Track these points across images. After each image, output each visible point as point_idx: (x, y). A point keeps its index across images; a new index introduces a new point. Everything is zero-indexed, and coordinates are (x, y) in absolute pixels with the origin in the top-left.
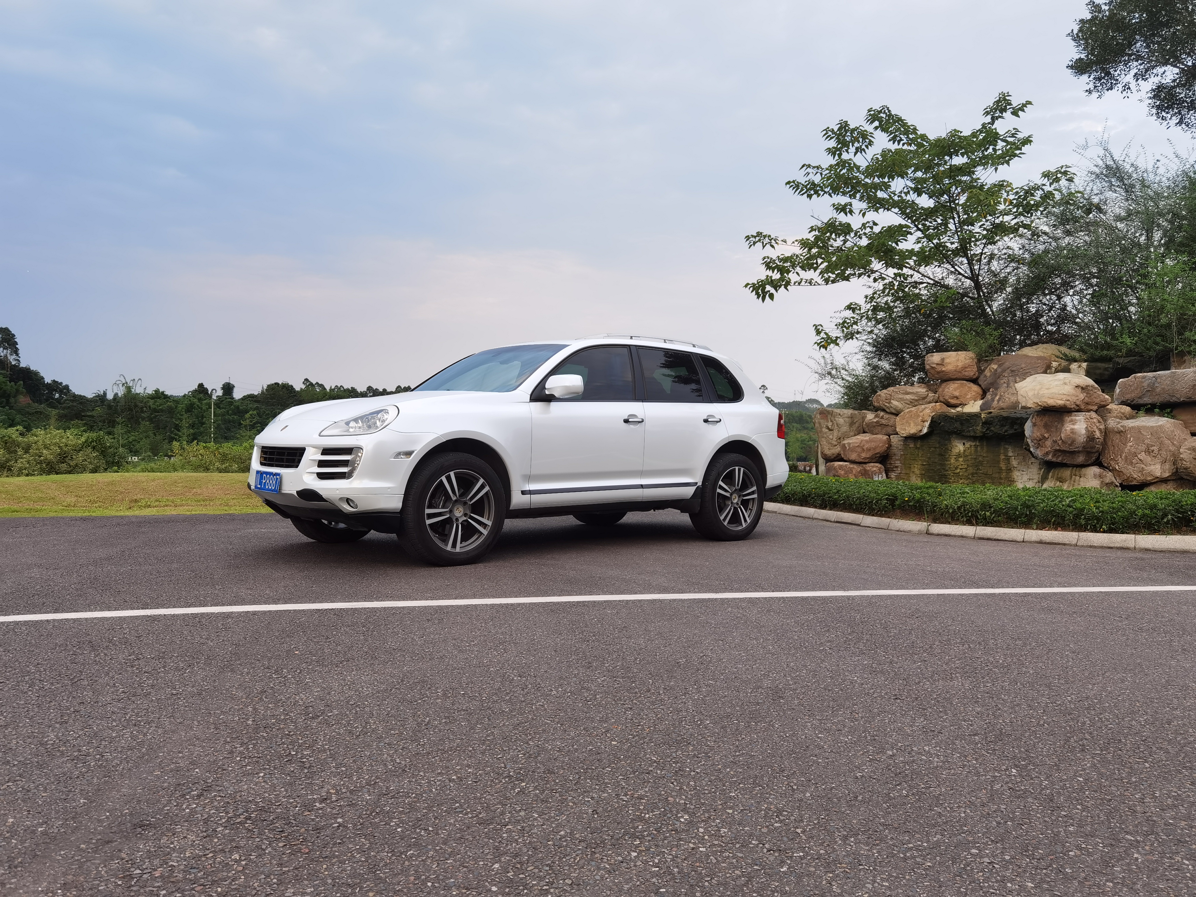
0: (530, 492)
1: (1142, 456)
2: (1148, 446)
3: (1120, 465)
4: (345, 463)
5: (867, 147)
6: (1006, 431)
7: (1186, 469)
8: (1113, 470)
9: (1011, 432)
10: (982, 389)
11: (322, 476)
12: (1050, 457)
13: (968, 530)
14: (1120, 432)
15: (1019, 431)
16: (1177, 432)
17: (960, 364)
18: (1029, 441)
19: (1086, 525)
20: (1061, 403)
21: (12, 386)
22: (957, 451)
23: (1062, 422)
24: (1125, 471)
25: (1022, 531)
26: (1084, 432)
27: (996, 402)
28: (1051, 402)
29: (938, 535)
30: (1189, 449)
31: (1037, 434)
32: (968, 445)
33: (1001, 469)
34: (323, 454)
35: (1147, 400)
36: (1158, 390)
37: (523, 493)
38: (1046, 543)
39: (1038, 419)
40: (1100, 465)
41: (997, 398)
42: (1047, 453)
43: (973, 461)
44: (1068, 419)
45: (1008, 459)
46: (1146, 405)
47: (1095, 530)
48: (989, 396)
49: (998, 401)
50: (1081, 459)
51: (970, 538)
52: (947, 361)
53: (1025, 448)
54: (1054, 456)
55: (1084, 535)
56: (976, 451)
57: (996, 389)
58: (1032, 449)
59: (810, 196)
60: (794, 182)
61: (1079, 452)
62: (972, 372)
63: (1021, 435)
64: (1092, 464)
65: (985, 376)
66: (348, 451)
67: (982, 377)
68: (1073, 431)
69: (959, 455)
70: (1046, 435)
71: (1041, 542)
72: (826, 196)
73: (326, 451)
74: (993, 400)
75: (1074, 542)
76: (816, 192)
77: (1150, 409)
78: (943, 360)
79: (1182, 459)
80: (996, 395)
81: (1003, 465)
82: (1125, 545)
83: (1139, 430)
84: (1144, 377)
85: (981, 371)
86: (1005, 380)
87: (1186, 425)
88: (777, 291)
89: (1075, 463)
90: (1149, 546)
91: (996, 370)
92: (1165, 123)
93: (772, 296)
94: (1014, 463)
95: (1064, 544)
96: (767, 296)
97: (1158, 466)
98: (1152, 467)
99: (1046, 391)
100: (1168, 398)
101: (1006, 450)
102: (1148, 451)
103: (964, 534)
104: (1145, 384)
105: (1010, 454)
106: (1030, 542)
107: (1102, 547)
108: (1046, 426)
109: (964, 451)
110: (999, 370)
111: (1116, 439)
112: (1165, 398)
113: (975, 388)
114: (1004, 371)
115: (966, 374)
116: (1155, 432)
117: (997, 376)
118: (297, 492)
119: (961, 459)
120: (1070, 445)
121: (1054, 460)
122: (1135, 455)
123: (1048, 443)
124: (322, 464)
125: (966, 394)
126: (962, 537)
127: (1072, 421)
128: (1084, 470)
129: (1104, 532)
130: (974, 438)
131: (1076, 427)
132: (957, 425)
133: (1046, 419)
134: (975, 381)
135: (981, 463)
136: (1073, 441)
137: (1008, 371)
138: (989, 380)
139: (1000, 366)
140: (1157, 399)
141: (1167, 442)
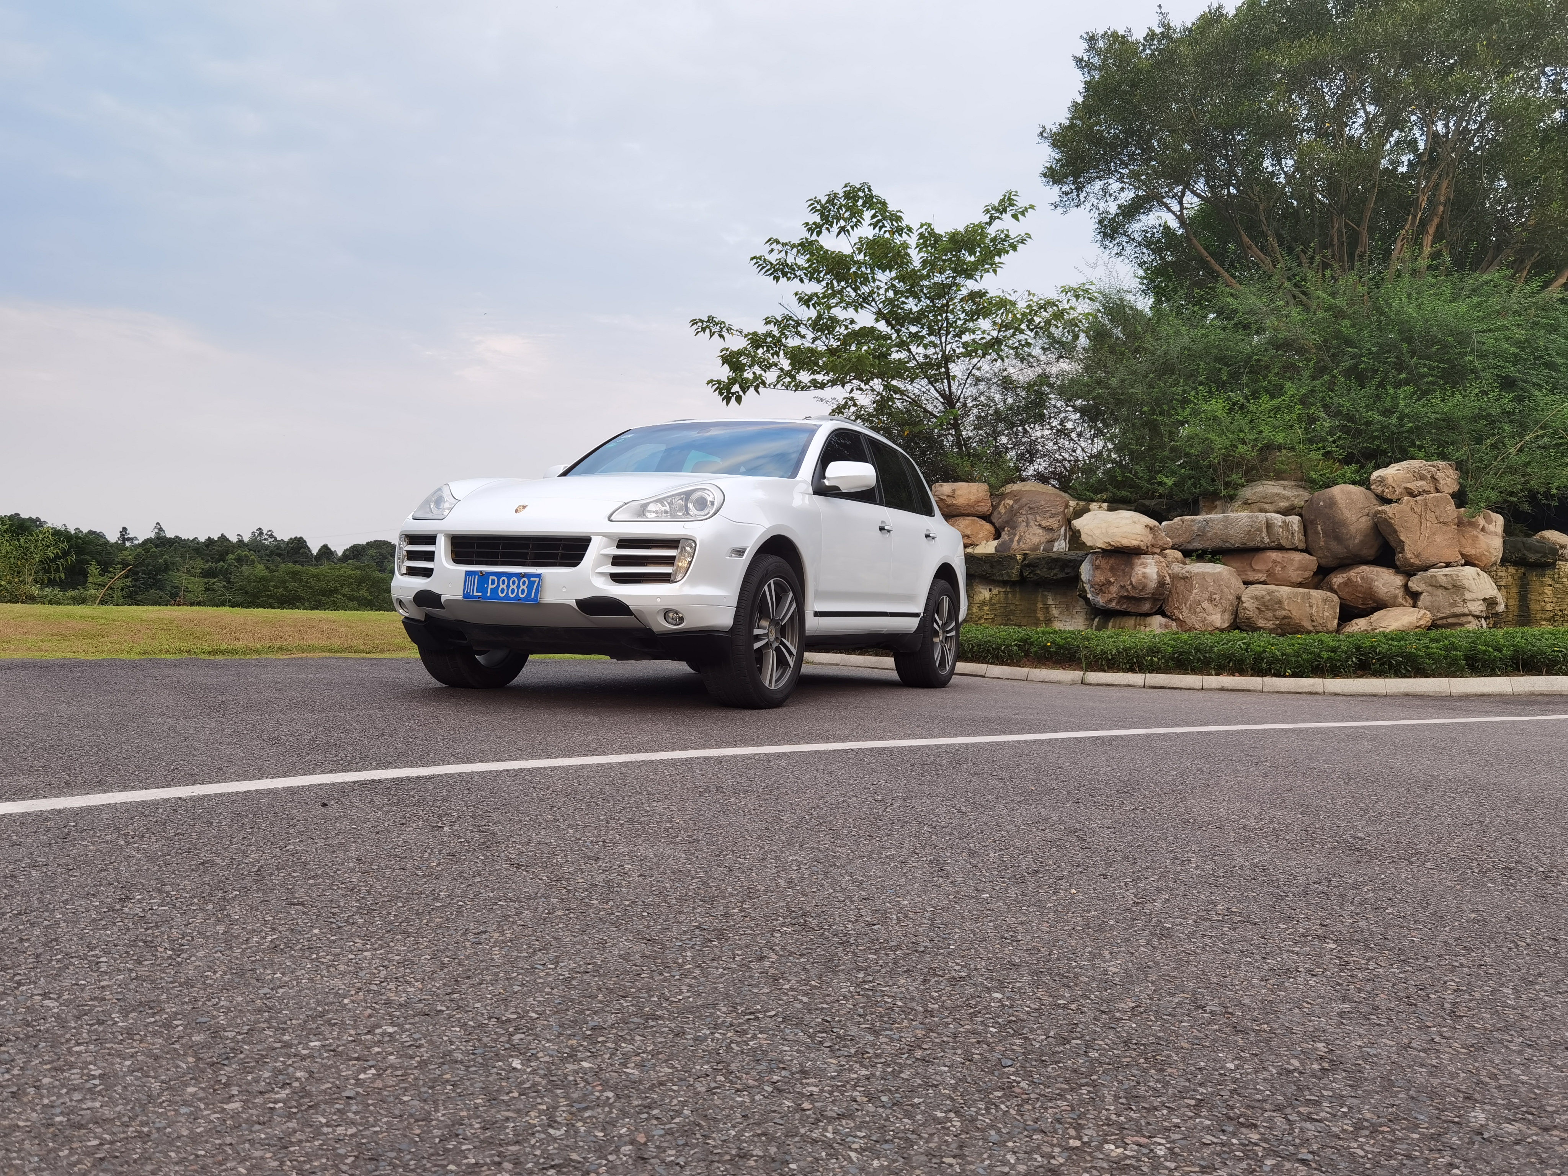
0: (820, 614)
1: (1205, 605)
2: (1212, 594)
3: (1184, 614)
4: (669, 561)
5: (852, 228)
6: (1055, 575)
7: (1248, 619)
8: (1177, 620)
9: (1061, 575)
10: (995, 527)
11: (618, 578)
12: (1114, 604)
13: (1137, 678)
14: (1184, 578)
15: (1072, 574)
16: (1233, 580)
17: (973, 498)
18: (1087, 586)
19: (1270, 669)
20: (1135, 543)
22: (982, 598)
23: (1131, 566)
24: (1188, 621)
25: (1200, 677)
26: (1155, 576)
27: (1015, 543)
28: (1126, 542)
29: (1098, 685)
30: (1252, 598)
31: (1100, 578)
32: (995, 591)
33: (1038, 619)
34: (618, 547)
35: (1196, 545)
36: (1209, 535)
37: (814, 614)
38: (1228, 690)
39: (1104, 561)
40: (1164, 615)
41: (1017, 538)
42: (1111, 600)
43: (1002, 610)
44: (1138, 562)
45: (1047, 608)
46: (1197, 550)
47: (1278, 675)
48: (1005, 536)
49: (1019, 541)
50: (1146, 607)
51: (1140, 687)
52: (958, 493)
53: (1080, 595)
54: (1118, 603)
55: (1268, 680)
56: (1006, 598)
57: (1014, 528)
58: (1089, 596)
59: (777, 279)
60: (760, 258)
61: (1145, 599)
62: (985, 508)
63: (1076, 578)
64: (1156, 613)
65: (1000, 513)
66: (672, 543)
67: (995, 513)
68: (1145, 576)
69: (983, 603)
70: (1112, 580)
71: (1222, 689)
72: (797, 281)
73: (623, 543)
74: (1012, 540)
75: (1260, 688)
76: (785, 274)
77: (1202, 555)
78: (954, 491)
79: (1245, 609)
80: (1015, 535)
81: (1040, 615)
82: (1314, 690)
83: (1203, 576)
84: (1193, 521)
85: (994, 507)
86: (1023, 518)
87: (1239, 573)
88: (744, 393)
89: (1140, 611)
90: (1338, 690)
91: (1012, 507)
92: (1107, 252)
93: (739, 400)
94: (1055, 612)
95: (1249, 691)
96: (733, 399)
97: (1219, 616)
98: (1214, 617)
99: (1116, 530)
100: (1220, 544)
101: (1045, 597)
102: (1211, 600)
103: (1131, 683)
104: (1195, 528)
105: (1050, 602)
106: (1211, 690)
107: (1289, 693)
108: (1112, 569)
109: (991, 598)
110: (1016, 507)
111: (1181, 585)
112: (1217, 543)
113: (988, 526)
114: (1021, 508)
115: (980, 509)
116: (1217, 578)
117: (1013, 513)
118: (579, 602)
119: (986, 608)
120: (1141, 591)
121: (1118, 607)
122: (1199, 603)
123: (1114, 589)
124: (617, 561)
125: (978, 533)
126: (1129, 686)
127: (1142, 564)
128: (1148, 619)
129: (1290, 676)
130: (1004, 583)
131: (1147, 570)
132: (986, 567)
133: (1112, 561)
134: (987, 518)
135: (1012, 612)
136: (1145, 586)
137: (1026, 508)
138: (1005, 518)
139: (1016, 501)
140: (1208, 545)
141: (1226, 590)
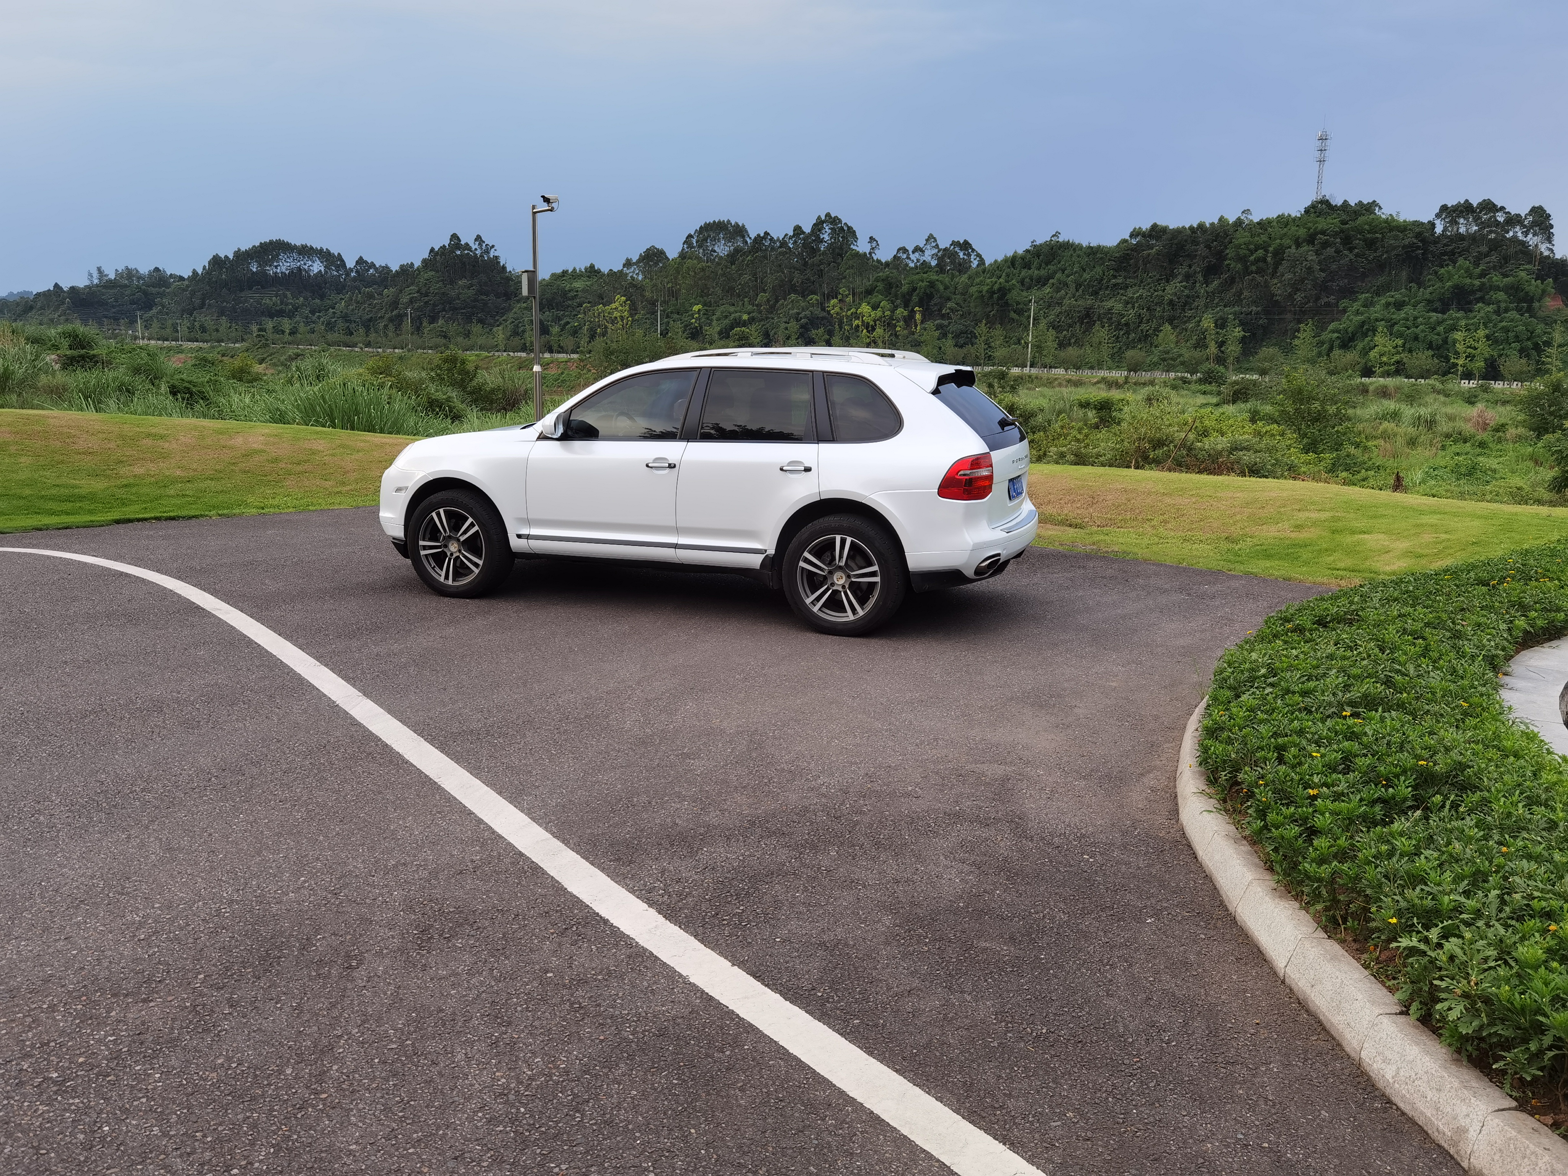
0: (528, 537)
21: (1537, 286)
37: (519, 536)
